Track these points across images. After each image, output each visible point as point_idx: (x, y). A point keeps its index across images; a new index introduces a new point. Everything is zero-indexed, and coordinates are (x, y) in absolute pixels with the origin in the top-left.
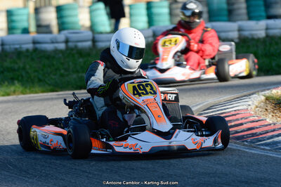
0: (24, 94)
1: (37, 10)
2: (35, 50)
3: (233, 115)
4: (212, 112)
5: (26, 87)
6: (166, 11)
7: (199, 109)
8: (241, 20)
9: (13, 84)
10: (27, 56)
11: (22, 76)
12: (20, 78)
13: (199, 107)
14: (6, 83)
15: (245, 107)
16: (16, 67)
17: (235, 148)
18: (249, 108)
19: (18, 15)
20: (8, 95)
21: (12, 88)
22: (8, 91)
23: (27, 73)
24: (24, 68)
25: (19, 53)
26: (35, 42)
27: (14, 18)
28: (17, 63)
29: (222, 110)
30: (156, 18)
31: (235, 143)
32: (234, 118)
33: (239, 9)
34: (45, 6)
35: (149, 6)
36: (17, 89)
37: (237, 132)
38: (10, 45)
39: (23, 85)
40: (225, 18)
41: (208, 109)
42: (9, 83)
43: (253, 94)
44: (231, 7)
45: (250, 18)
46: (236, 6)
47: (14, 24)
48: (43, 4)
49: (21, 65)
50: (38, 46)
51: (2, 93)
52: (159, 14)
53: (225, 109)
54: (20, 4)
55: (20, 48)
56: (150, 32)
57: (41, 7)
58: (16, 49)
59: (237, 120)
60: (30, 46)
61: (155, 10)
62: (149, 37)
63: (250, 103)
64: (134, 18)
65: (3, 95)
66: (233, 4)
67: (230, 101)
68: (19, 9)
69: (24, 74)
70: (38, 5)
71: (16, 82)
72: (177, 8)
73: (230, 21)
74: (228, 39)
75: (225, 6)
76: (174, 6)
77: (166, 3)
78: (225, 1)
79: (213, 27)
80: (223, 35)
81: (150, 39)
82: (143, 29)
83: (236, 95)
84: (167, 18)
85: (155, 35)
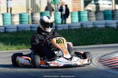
0: (26, 49)
1: (32, 14)
2: (31, 31)
3: (114, 59)
4: (105, 57)
5: (27, 46)
6: (86, 15)
7: (100, 56)
9: (22, 45)
10: (28, 33)
11: (26, 41)
12: (25, 42)
13: (99, 55)
14: (19, 44)
16: (23, 38)
17: (114, 72)
19: (24, 16)
20: (20, 49)
21: (21, 47)
22: (20, 47)
23: (28, 40)
24: (26, 38)
25: (24, 32)
26: (31, 27)
27: (23, 17)
28: (23, 36)
29: (109, 57)
30: (82, 18)
31: (114, 70)
32: (114, 60)
34: (36, 12)
35: (79, 13)
36: (23, 47)
37: (115, 66)
38: (20, 28)
39: (26, 45)
40: (111, 18)
41: (103, 56)
42: (20, 44)
44: (113, 14)
46: (116, 14)
47: (23, 20)
48: (35, 12)
49: (25, 37)
50: (32, 29)
51: (17, 48)
52: (83, 16)
53: (110, 56)
54: (25, 11)
55: (25, 30)
56: (79, 24)
57: (34, 13)
58: (23, 30)
59: (115, 61)
60: (29, 29)
61: (82, 15)
62: (79, 26)
64: (73, 18)
65: (17, 49)
66: (114, 13)
67: (113, 53)
68: (25, 13)
69: (26, 40)
70: (33, 12)
71: (23, 44)
72: (91, 14)
73: (113, 20)
74: (112, 27)
75: (111, 13)
76: (90, 13)
77: (86, 12)
78: (111, 11)
79: (106, 22)
80: (110, 26)
81: (80, 27)
82: (77, 23)
83: (115, 51)
84: (87, 18)
85: (81, 25)
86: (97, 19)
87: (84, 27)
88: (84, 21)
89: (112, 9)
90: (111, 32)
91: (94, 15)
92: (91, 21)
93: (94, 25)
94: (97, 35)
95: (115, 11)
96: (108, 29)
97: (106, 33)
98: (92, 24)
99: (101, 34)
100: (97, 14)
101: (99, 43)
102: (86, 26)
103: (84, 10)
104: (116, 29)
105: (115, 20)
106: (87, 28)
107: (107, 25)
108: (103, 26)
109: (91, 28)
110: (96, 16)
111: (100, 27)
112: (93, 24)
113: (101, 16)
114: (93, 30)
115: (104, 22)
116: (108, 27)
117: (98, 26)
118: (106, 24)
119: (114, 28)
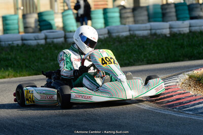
1: (24, 16)
2: (23, 45)
6: (117, 15)
8: (172, 21)
10: (18, 50)
11: (14, 64)
12: (12, 65)
15: (175, 83)
18: (178, 84)
19: (11, 20)
20: (4, 78)
21: (7, 73)
22: (4, 75)
23: (17, 61)
24: (15, 59)
25: (11, 48)
26: (23, 39)
27: (8, 22)
28: (10, 55)
30: (110, 20)
33: (170, 12)
34: (30, 13)
35: (105, 11)
36: (10, 73)
37: (169, 102)
38: (5, 42)
39: (14, 70)
40: (161, 19)
42: (4, 69)
43: (180, 74)
44: (164, 11)
45: (178, 19)
46: (168, 11)
47: (8, 27)
49: (13, 56)
50: (25, 42)
52: (113, 17)
55: (13, 44)
56: (106, 31)
57: (27, 14)
58: (9, 44)
59: (169, 93)
60: (20, 42)
61: (110, 15)
62: (105, 34)
63: (178, 80)
64: (94, 21)
66: (166, 9)
68: (12, 15)
70: (25, 13)
71: (10, 68)
72: (126, 13)
73: (163, 21)
74: (162, 34)
75: (160, 10)
76: (123, 11)
77: (117, 10)
78: (160, 7)
79: (151, 26)
80: (159, 32)
81: (106, 36)
82: (101, 29)
83: (168, 75)
84: (118, 19)
85: (109, 32)
86: (136, 22)
87: (114, 35)
88: (114, 25)
89: (161, 4)
90: (161, 43)
91: (130, 15)
92: (125, 24)
93: (132, 32)
94: (137, 49)
95: (166, 7)
96: (155, 37)
97: (152, 45)
98: (128, 29)
99: (144, 47)
100: (136, 12)
101: (140, 63)
102: (117, 34)
103: (113, 6)
104: (168, 37)
105: (167, 22)
106: (118, 37)
107: (153, 31)
108: (146, 33)
109: (127, 37)
110: (134, 16)
111: (141, 35)
112: (130, 30)
113: (143, 16)
114: (129, 40)
115: (148, 25)
116: (155, 34)
117: (137, 33)
118: (151, 30)
119: (165, 36)
